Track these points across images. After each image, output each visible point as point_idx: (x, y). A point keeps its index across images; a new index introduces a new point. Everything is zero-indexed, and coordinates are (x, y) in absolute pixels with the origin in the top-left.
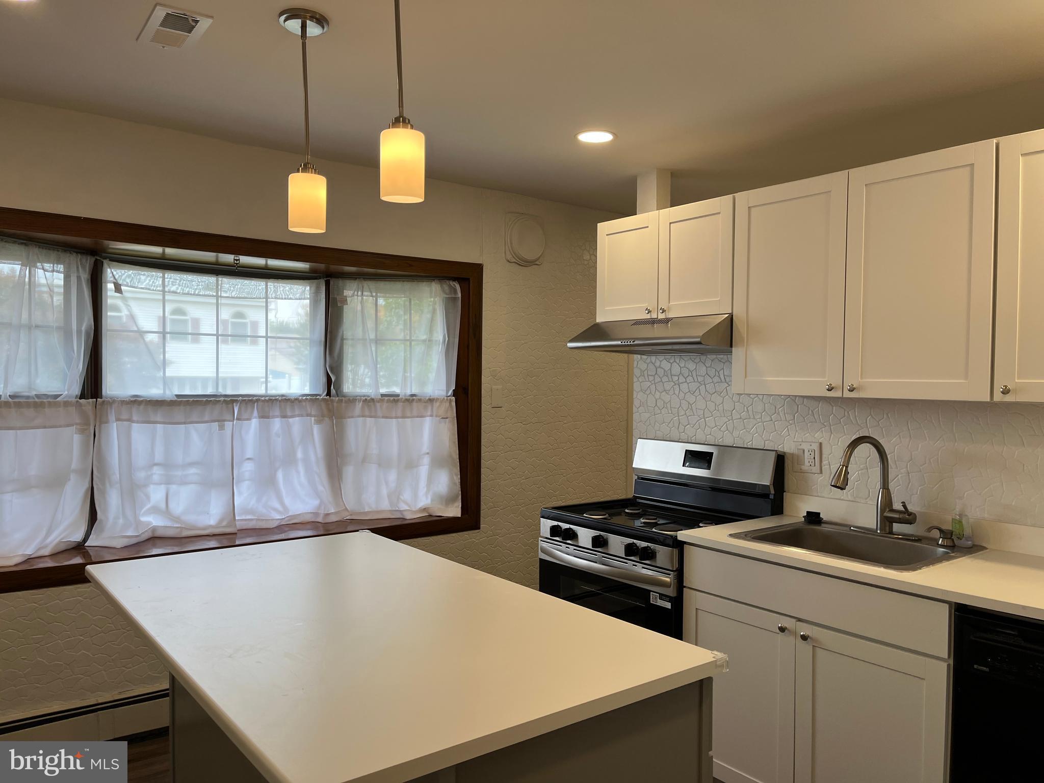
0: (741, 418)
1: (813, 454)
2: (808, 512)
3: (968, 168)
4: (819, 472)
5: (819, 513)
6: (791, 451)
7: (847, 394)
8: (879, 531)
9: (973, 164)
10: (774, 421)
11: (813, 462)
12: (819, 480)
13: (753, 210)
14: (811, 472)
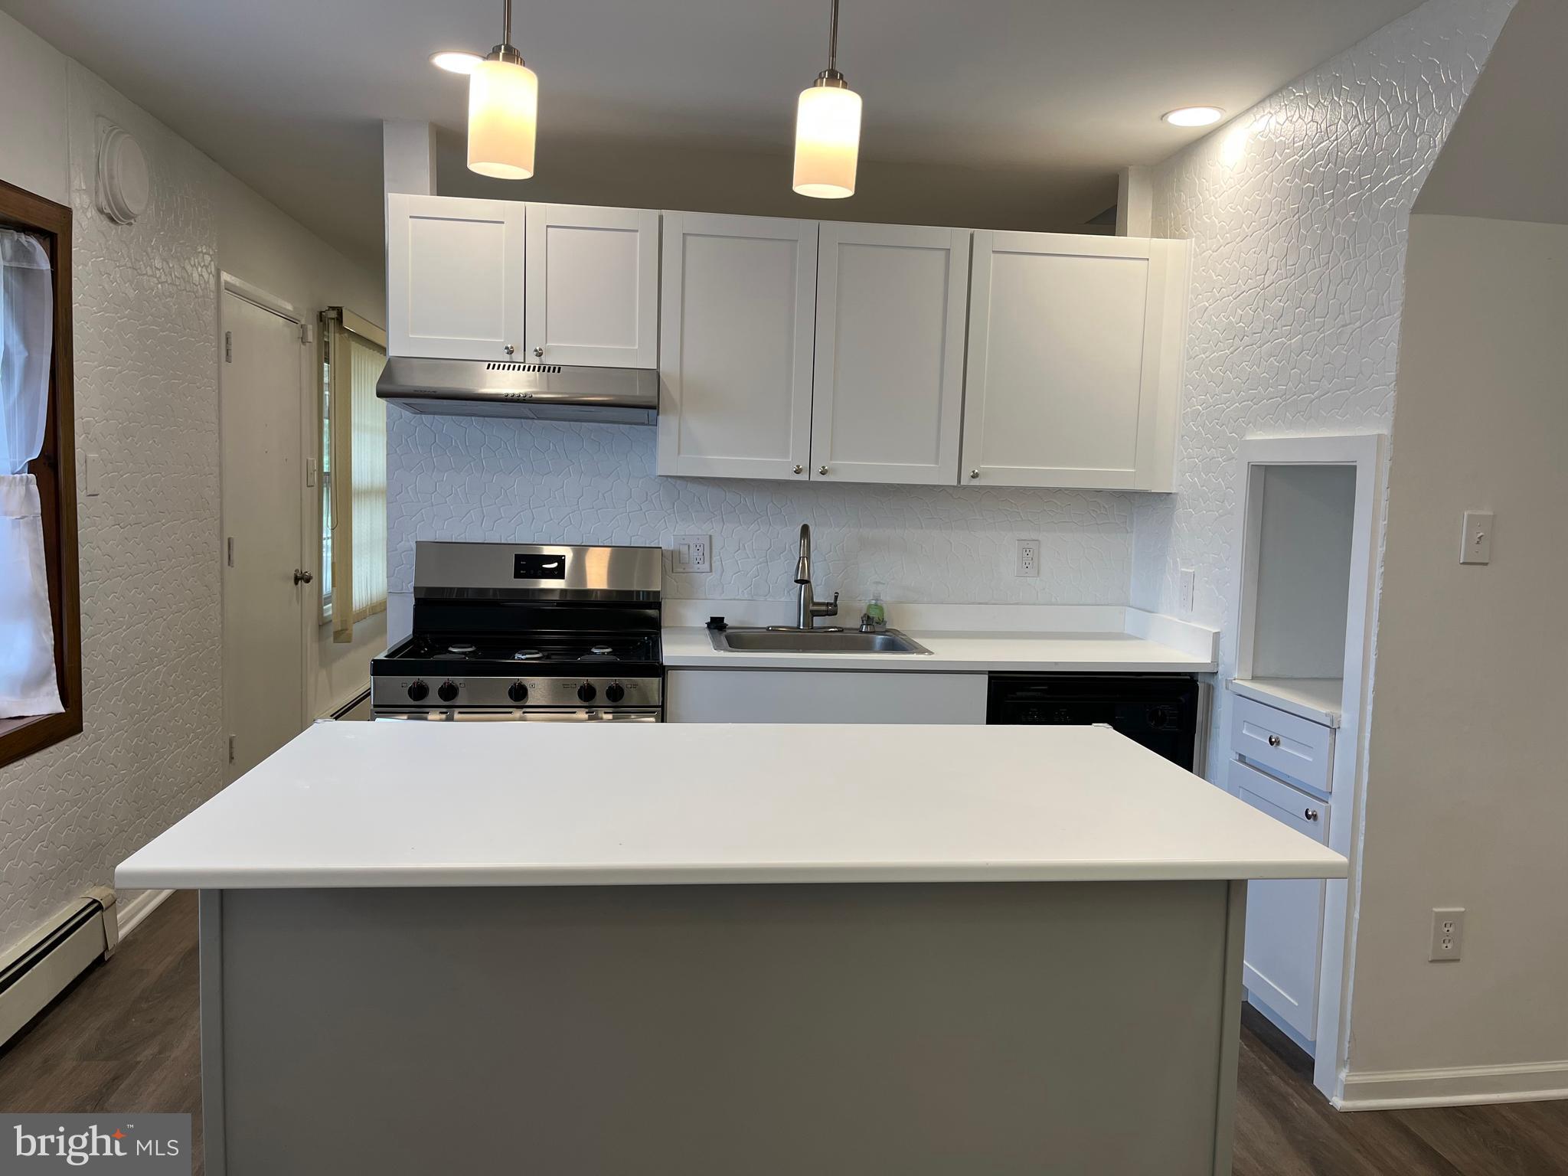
0: (593, 508)
1: (701, 549)
2: (711, 618)
3: (943, 252)
4: (709, 570)
5: (723, 618)
6: (672, 548)
7: (816, 477)
8: (802, 627)
9: (949, 249)
10: (644, 511)
11: (702, 559)
12: (708, 580)
13: (689, 238)
14: (699, 571)
